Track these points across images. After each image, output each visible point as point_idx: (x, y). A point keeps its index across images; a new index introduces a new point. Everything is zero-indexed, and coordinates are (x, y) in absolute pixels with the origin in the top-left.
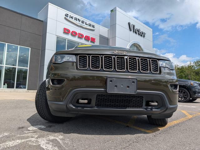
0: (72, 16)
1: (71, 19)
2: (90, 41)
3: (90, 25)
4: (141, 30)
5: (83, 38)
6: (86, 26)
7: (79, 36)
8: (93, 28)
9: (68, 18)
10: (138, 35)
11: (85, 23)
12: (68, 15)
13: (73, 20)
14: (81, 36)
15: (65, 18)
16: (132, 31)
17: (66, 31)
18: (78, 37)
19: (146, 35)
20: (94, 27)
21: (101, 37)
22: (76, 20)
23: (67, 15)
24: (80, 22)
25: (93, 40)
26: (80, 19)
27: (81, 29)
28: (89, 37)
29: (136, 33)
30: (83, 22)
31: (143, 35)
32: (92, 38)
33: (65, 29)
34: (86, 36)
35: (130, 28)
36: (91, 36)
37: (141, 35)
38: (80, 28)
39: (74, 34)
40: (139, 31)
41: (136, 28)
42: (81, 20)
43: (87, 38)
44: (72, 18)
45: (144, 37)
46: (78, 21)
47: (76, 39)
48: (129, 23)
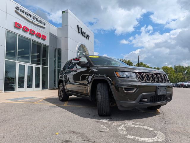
0: (23, 10)
1: (21, 13)
2: (41, 38)
3: (41, 22)
4: (87, 33)
5: (35, 35)
6: (37, 22)
7: (31, 32)
8: (43, 26)
9: (19, 12)
10: (84, 37)
11: (36, 19)
12: (19, 8)
13: (24, 15)
14: (32, 33)
15: (16, 11)
16: (80, 33)
17: (17, 26)
18: (29, 33)
19: (89, 38)
20: (45, 25)
21: (51, 35)
22: (27, 15)
23: (17, 8)
24: (31, 17)
25: (44, 38)
26: (31, 14)
27: (33, 25)
28: (41, 34)
29: (83, 35)
30: (34, 18)
31: (88, 38)
32: (43, 35)
33: (16, 23)
34: (37, 33)
35: (79, 31)
36: (42, 33)
37: (86, 38)
38: (31, 24)
39: (25, 29)
40: (85, 34)
41: (83, 30)
42: (33, 16)
43: (38, 35)
44: (23, 12)
45: (88, 39)
46: (29, 16)
47: (27, 35)
48: (78, 26)
